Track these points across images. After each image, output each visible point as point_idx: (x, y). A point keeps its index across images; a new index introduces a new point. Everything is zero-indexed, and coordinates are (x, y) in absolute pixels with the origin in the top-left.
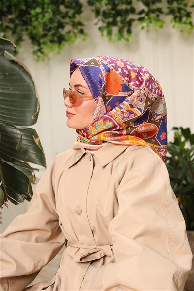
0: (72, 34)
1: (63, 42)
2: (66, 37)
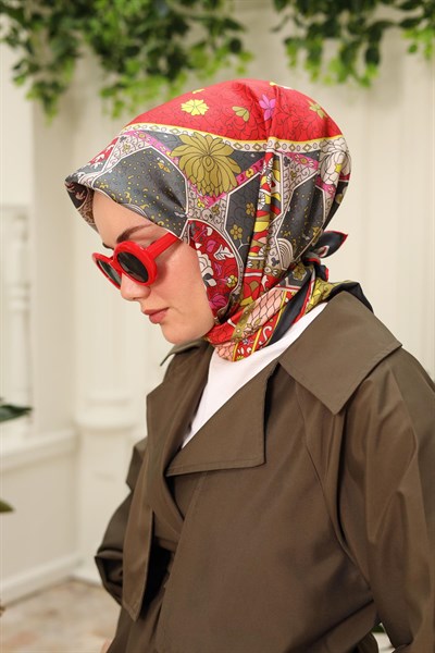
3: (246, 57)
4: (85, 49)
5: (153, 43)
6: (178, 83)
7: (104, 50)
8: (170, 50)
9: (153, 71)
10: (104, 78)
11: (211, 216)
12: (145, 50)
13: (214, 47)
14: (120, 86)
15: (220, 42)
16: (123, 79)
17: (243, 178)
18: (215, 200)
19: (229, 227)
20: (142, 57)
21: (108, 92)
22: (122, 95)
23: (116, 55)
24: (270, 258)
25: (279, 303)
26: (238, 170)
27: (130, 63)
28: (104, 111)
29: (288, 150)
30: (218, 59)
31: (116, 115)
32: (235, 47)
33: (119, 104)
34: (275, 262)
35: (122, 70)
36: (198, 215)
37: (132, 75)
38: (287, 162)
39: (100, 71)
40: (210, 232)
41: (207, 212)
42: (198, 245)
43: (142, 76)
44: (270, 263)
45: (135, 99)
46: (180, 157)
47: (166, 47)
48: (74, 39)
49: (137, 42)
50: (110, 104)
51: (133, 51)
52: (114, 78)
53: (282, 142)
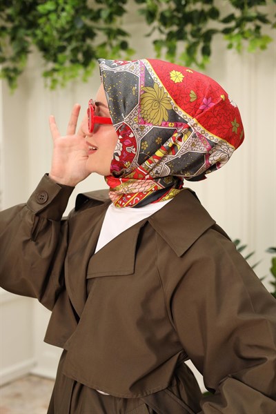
0: (108, 48)
1: (94, 61)
2: (98, 54)
3: (131, 52)
4: (33, 48)
5: (74, 44)
6: (89, 68)
7: (44, 48)
8: (85, 48)
9: (74, 61)
10: (45, 65)
11: (137, 129)
12: (69, 48)
13: (111, 46)
14: (54, 70)
15: (115, 43)
16: (56, 66)
17: (166, 124)
18: (145, 123)
19: (143, 140)
20: (68, 52)
21: (47, 74)
22: (56, 75)
23: (52, 52)
24: (156, 169)
25: (148, 188)
26: (166, 119)
27: (60, 57)
28: (46, 86)
29: (200, 132)
30: (114, 53)
31: (53, 88)
32: (124, 46)
33: (54, 81)
34: (157, 172)
35: (55, 61)
36: (131, 124)
37: (62, 64)
38: (194, 136)
39: (43, 61)
40: (131, 136)
41: (137, 126)
42: (120, 137)
43: (68, 64)
44: (154, 172)
45: (64, 78)
46: (145, 92)
47: (82, 46)
48: (27, 42)
49: (65, 44)
50: (49, 81)
51: (62, 49)
52: (51, 65)
53: (199, 125)
